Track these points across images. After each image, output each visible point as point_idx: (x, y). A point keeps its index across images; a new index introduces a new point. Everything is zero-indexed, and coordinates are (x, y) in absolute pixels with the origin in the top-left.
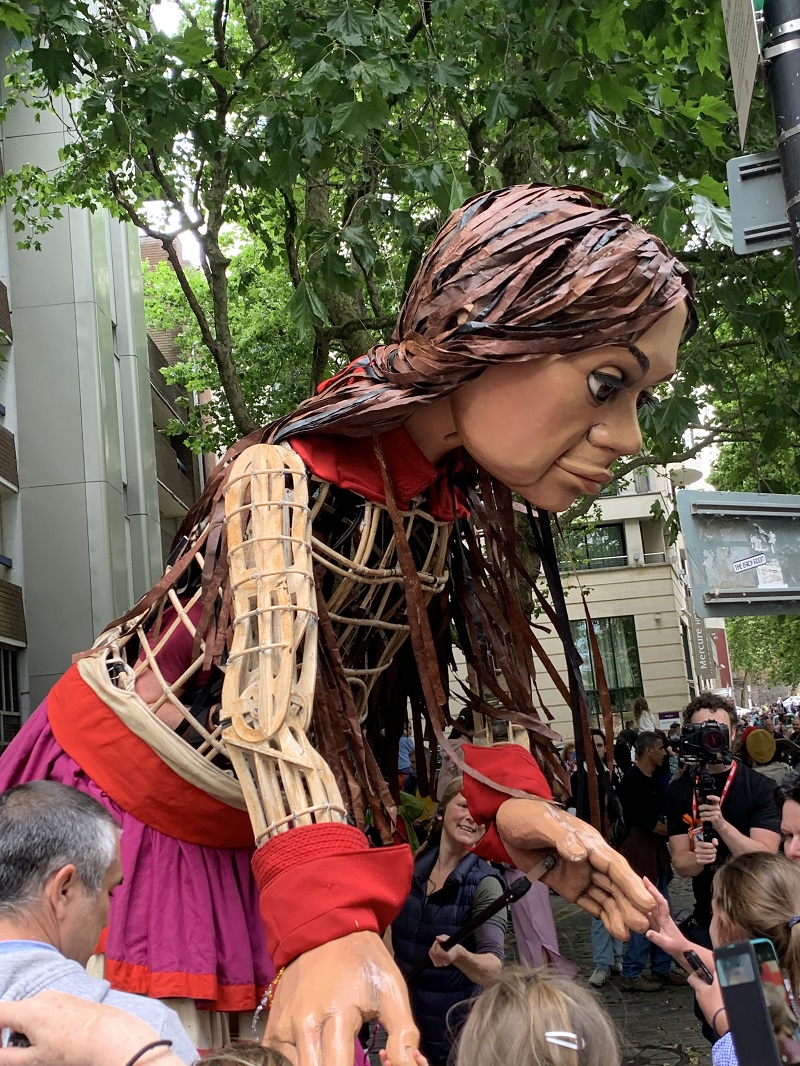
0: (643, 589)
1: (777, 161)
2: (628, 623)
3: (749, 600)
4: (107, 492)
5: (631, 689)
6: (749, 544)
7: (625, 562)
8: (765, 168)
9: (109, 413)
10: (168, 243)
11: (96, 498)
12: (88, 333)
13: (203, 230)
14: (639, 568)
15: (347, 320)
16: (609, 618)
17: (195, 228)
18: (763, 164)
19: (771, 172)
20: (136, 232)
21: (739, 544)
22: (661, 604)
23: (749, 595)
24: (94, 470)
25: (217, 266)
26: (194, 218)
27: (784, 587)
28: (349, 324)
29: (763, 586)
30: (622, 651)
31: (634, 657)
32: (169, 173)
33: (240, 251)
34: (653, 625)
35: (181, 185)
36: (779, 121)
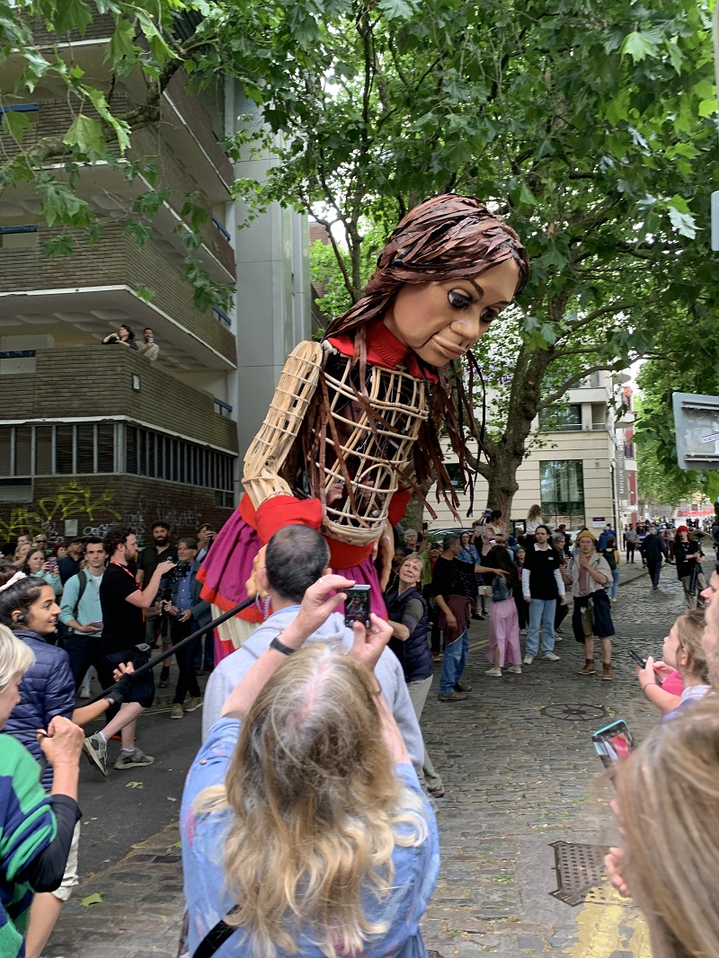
0: (589, 444)
2: (579, 464)
3: (710, 460)
5: (577, 503)
6: (711, 427)
7: (580, 428)
9: (288, 325)
10: (328, 227)
12: (279, 279)
13: (349, 220)
14: (588, 432)
16: (568, 461)
17: (344, 219)
20: (308, 220)
21: (706, 426)
22: (600, 454)
23: (710, 457)
24: (278, 359)
25: (355, 241)
26: (343, 213)
30: (574, 480)
31: (580, 483)
32: (330, 186)
33: (367, 233)
35: (337, 193)
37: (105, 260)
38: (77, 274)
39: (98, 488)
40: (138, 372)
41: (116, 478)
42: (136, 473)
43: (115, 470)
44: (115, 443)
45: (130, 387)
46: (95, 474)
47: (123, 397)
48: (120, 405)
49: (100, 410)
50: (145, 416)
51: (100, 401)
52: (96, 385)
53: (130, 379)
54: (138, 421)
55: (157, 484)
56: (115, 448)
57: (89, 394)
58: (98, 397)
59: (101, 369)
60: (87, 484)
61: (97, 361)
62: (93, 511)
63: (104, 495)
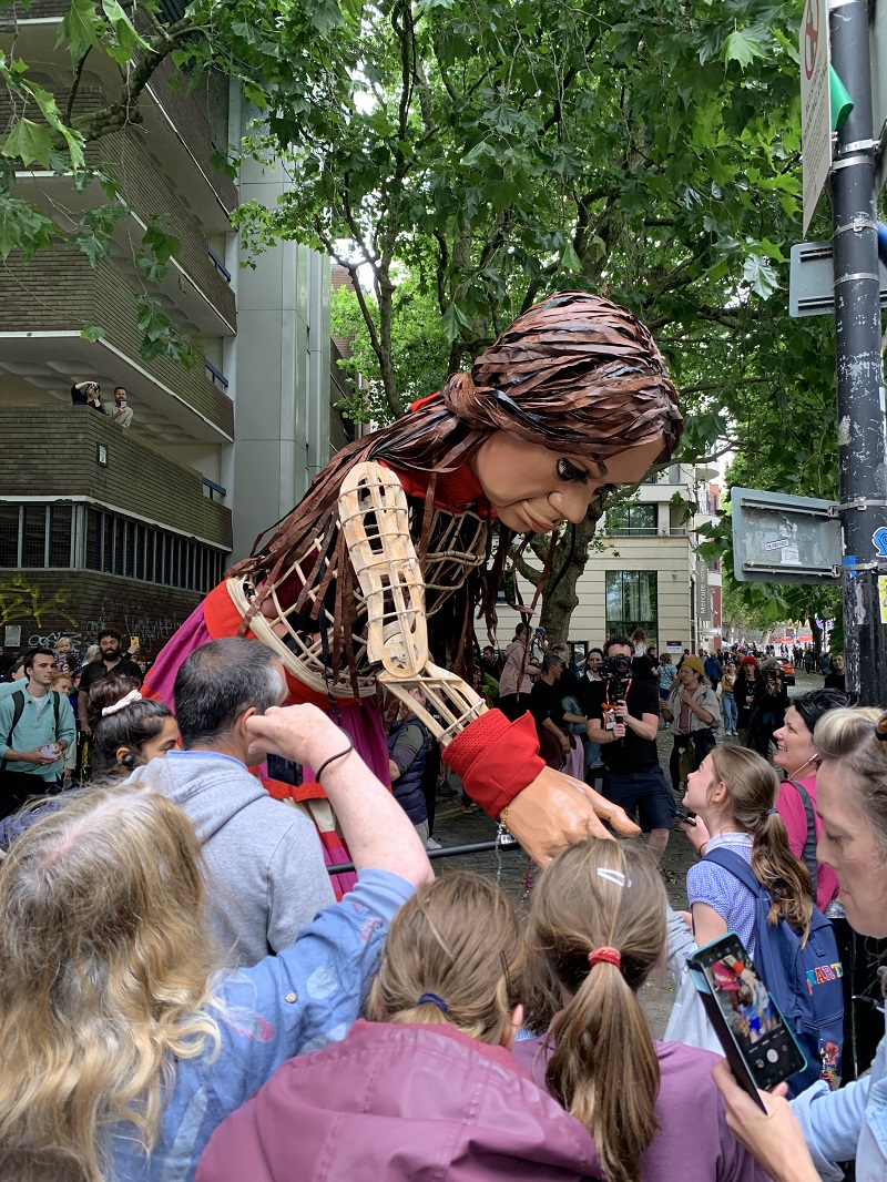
0: (666, 553)
1: (830, 249)
2: (652, 577)
3: (774, 571)
4: (295, 447)
5: (649, 623)
6: (778, 531)
7: (656, 532)
8: (819, 254)
9: (300, 391)
10: (352, 271)
11: (287, 452)
12: (290, 333)
13: (378, 263)
14: (665, 537)
15: (475, 338)
16: (639, 571)
17: (372, 261)
18: (818, 251)
19: (824, 257)
20: (329, 261)
21: (771, 530)
22: (678, 565)
23: (773, 567)
24: (287, 432)
25: (386, 290)
26: (372, 254)
27: (799, 564)
28: (477, 342)
29: (784, 562)
30: (646, 597)
31: (654, 599)
32: (357, 220)
33: (403, 282)
34: (671, 579)
35: (365, 229)
36: (836, 219)
37: (67, 298)
38: (29, 313)
39: (49, 586)
40: (105, 441)
41: (73, 575)
42: (98, 568)
43: (72, 565)
44: (73, 531)
45: (95, 460)
46: (47, 568)
47: (86, 472)
48: (81, 482)
49: (54, 487)
50: (113, 497)
51: (55, 477)
52: (50, 456)
53: (95, 450)
54: (104, 504)
55: (125, 584)
56: (73, 536)
57: (40, 467)
58: (54, 472)
59: (57, 436)
60: (35, 581)
61: (53, 425)
62: (41, 616)
63: (57, 596)
